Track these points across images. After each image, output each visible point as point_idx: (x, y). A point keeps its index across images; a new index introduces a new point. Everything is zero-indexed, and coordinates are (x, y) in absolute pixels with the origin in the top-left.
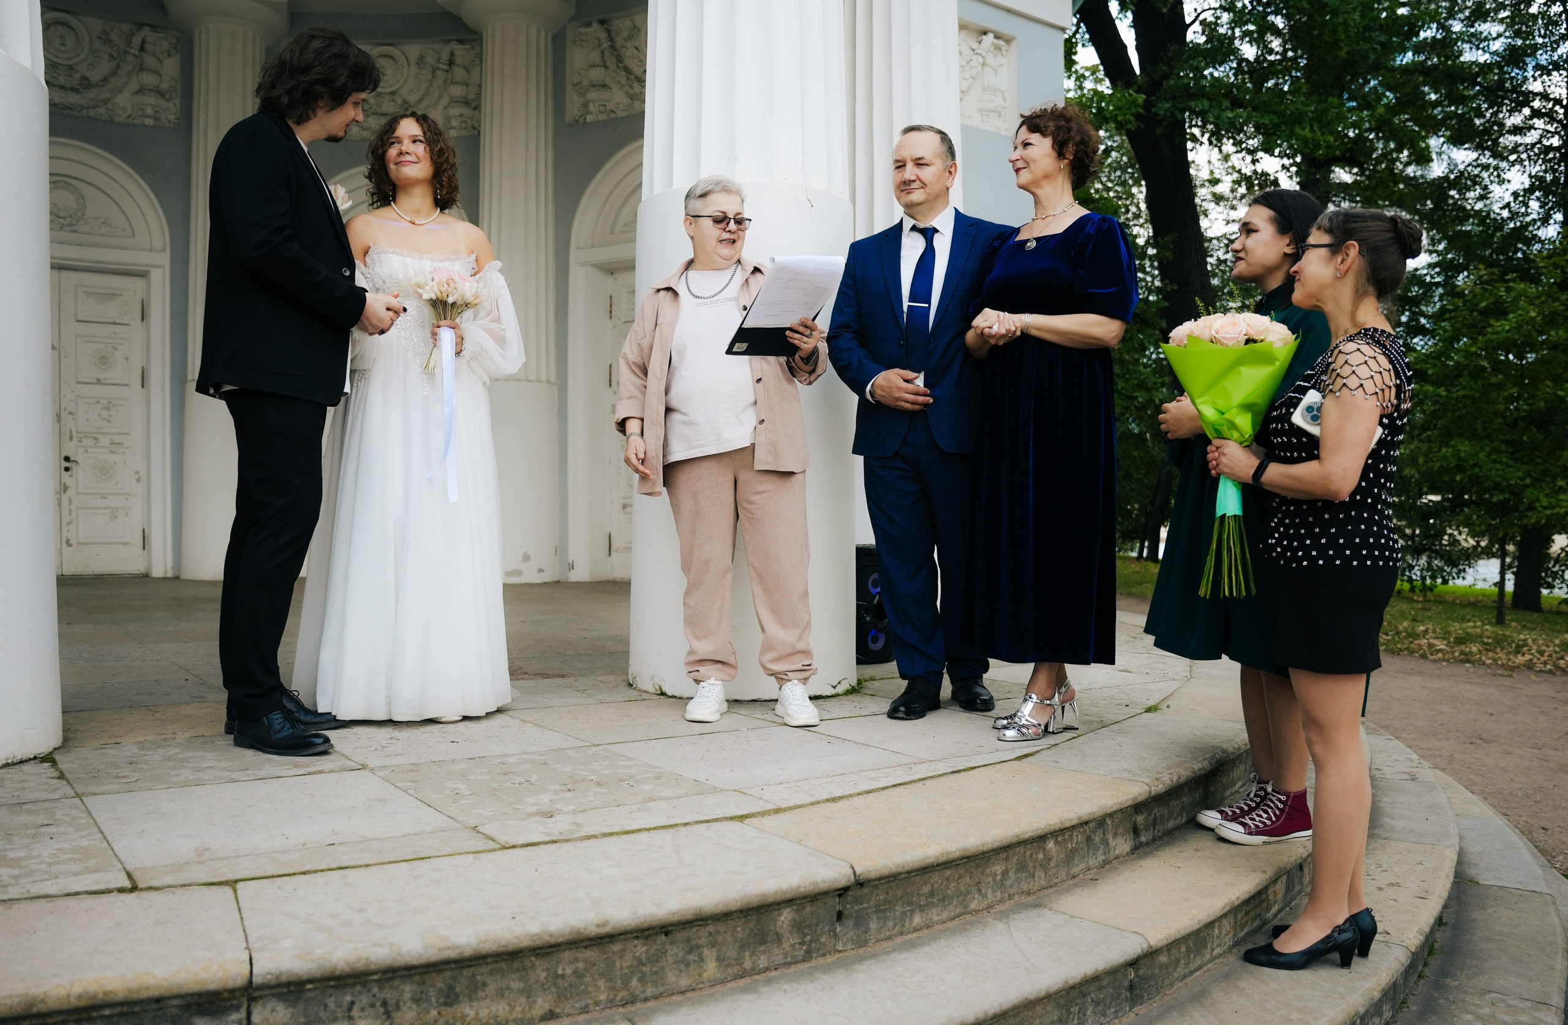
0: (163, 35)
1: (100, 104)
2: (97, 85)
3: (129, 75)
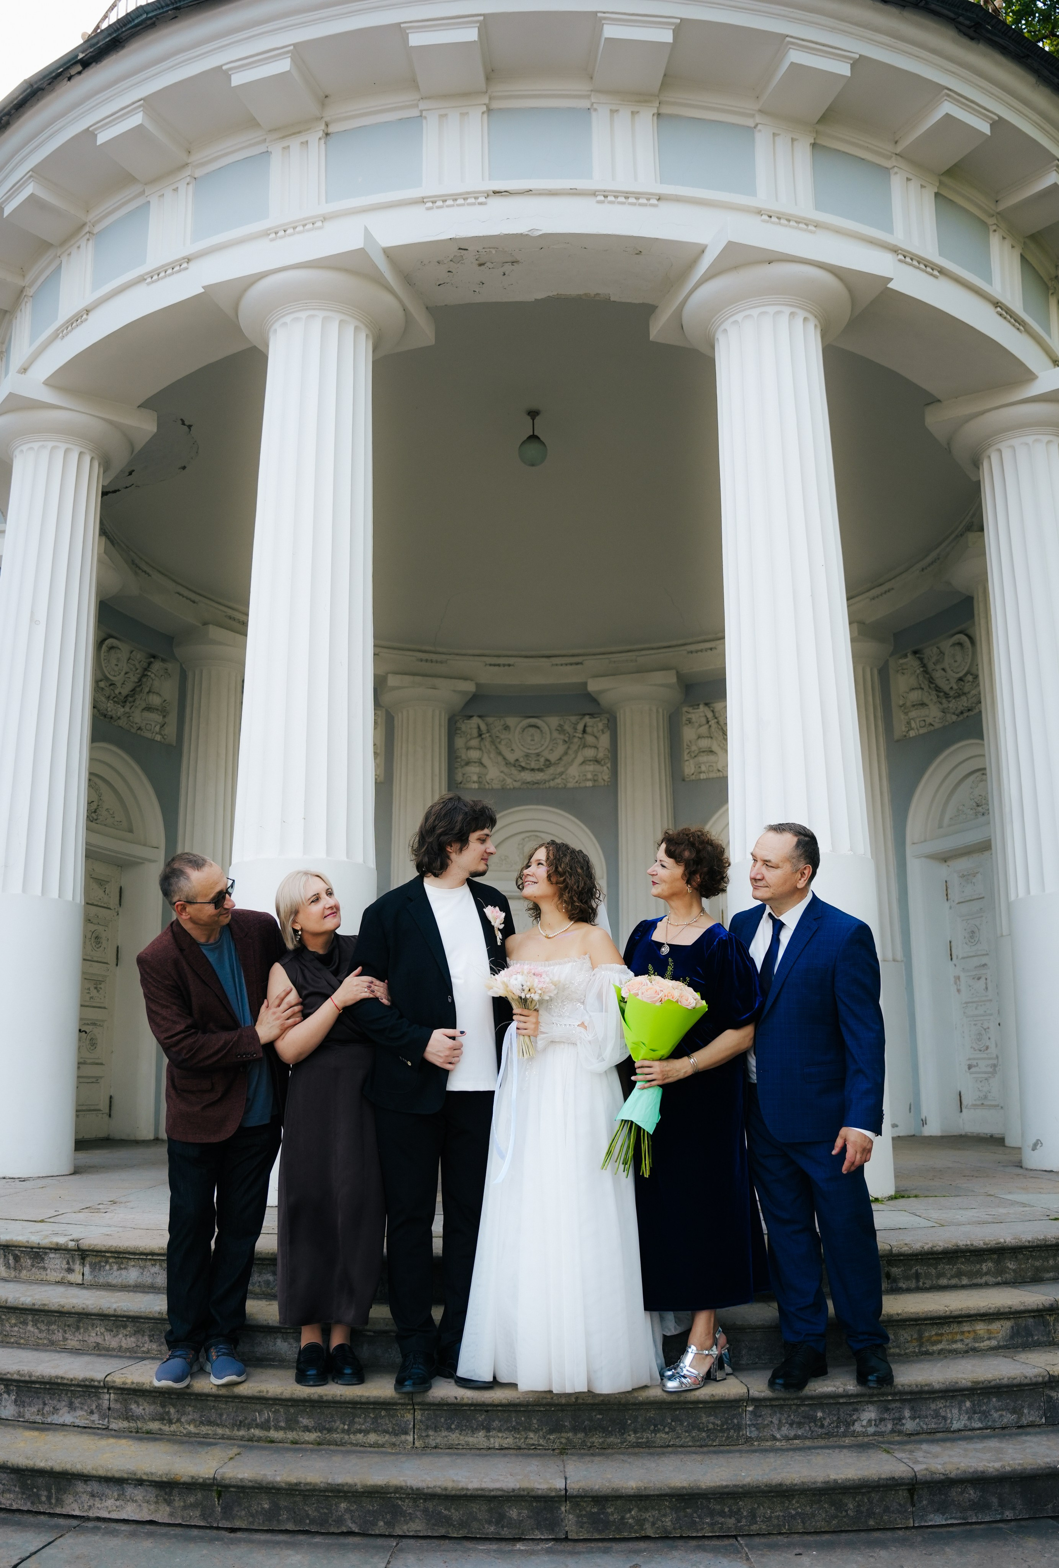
0: (598, 719)
1: (557, 776)
2: (555, 764)
3: (576, 752)
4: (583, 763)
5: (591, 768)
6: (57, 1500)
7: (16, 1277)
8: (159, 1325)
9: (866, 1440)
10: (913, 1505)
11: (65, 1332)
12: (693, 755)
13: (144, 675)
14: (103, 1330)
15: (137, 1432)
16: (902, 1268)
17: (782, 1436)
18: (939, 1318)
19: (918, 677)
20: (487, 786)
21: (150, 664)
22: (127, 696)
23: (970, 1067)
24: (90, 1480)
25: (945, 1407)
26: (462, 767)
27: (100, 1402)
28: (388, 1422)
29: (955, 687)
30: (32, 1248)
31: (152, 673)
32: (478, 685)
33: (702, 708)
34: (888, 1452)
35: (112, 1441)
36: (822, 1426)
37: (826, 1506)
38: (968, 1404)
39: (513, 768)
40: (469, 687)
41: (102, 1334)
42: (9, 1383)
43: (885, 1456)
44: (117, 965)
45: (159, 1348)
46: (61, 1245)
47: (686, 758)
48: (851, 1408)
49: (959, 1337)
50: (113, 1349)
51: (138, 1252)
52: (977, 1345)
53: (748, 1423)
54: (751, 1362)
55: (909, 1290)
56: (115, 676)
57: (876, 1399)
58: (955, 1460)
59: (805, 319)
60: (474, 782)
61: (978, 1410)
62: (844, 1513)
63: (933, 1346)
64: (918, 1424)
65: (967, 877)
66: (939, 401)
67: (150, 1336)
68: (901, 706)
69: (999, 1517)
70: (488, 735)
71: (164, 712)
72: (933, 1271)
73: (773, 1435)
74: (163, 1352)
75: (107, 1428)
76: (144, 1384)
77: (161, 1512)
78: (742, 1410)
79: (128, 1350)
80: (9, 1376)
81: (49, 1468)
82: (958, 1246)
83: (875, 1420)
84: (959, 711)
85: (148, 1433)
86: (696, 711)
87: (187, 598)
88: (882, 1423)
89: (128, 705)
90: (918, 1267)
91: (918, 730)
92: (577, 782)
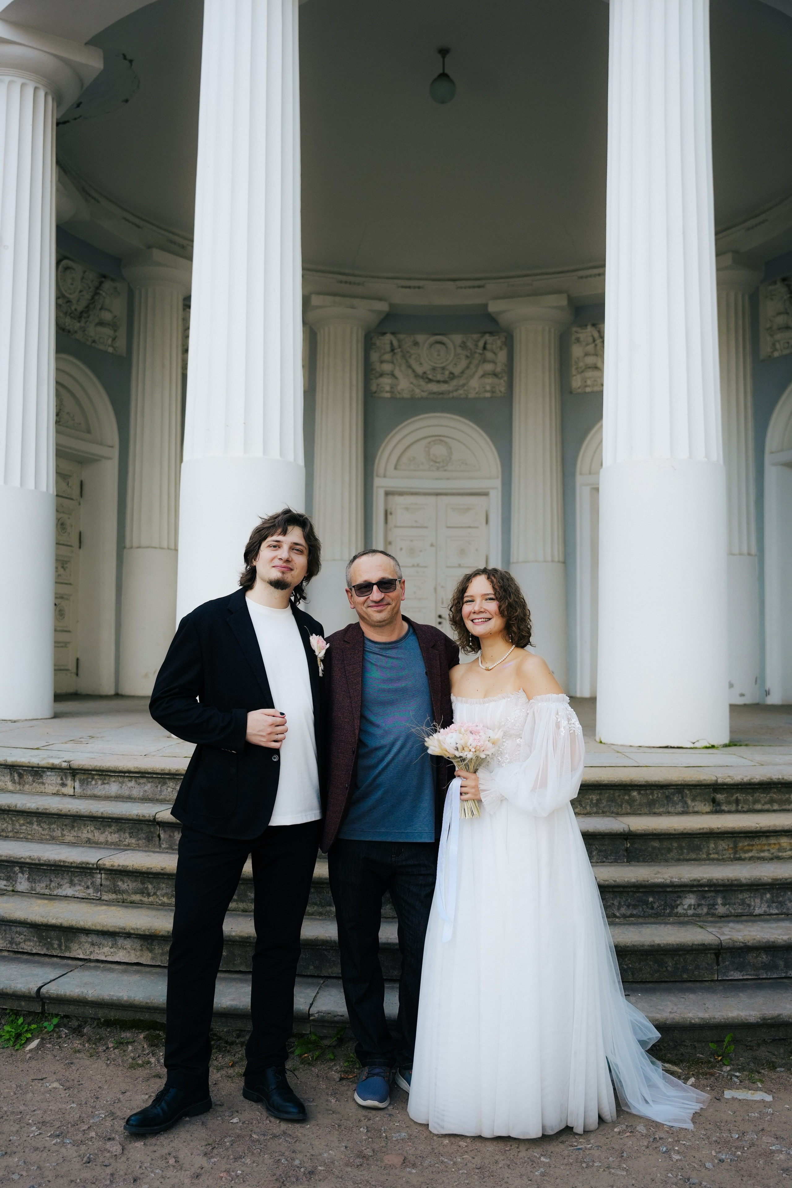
0: (497, 337)
1: (460, 388)
2: (458, 377)
3: (477, 366)
4: (483, 376)
5: (489, 380)
6: (66, 947)
7: (20, 790)
8: (137, 825)
9: (686, 919)
10: (718, 964)
11: (63, 830)
12: (580, 370)
13: (96, 293)
14: (93, 828)
15: (123, 902)
16: (725, 795)
17: (621, 914)
18: (751, 832)
19: (785, 302)
20: (398, 396)
21: (101, 283)
22: (82, 313)
24: (90, 933)
25: (750, 897)
26: (377, 378)
27: (94, 880)
28: (316, 897)
30: (33, 767)
31: (104, 291)
32: (391, 305)
33: (589, 328)
34: (702, 928)
35: (104, 907)
36: (652, 908)
37: (651, 963)
38: (768, 896)
39: (421, 380)
40: (383, 307)
41: (92, 831)
42: (23, 865)
43: (699, 930)
44: (80, 547)
45: (137, 842)
46: (56, 765)
47: (574, 372)
48: (675, 895)
49: (766, 848)
50: (101, 843)
51: (117, 770)
52: (780, 854)
54: (599, 861)
55: (729, 812)
56: (71, 294)
57: (695, 889)
58: (752, 934)
60: (387, 392)
61: (775, 900)
62: (665, 969)
63: (745, 853)
64: (728, 909)
67: (130, 833)
68: (768, 329)
69: (783, 975)
70: (399, 350)
71: (115, 327)
72: (750, 798)
73: (613, 914)
74: (140, 845)
75: (100, 899)
76: (128, 866)
77: (145, 957)
79: (112, 843)
80: (22, 860)
81: (59, 924)
82: (771, 779)
83: (694, 905)
85: (131, 903)
86: (584, 331)
87: (133, 223)
88: (700, 908)
89: (83, 320)
90: (738, 795)
91: (781, 351)
92: (477, 393)
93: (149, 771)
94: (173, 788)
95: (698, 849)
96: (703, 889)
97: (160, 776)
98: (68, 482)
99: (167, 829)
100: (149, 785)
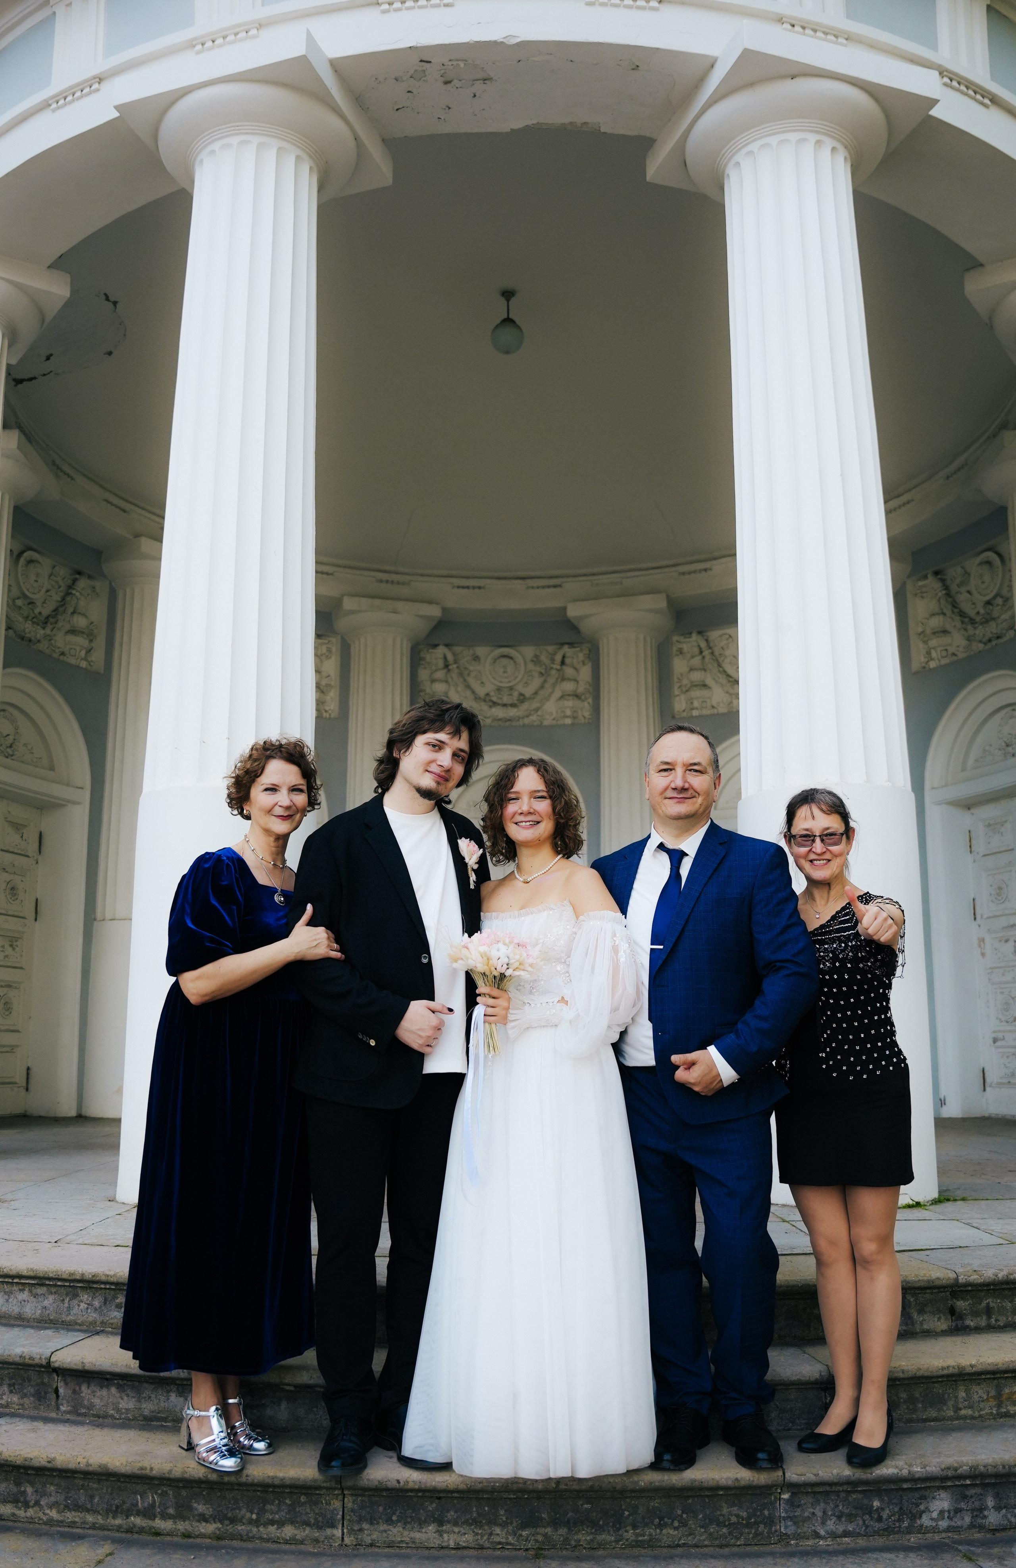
0: (579, 649)
1: (532, 713)
2: (530, 699)
3: (554, 685)
4: (562, 697)
5: (570, 703)
8: (22, 1372)
9: (937, 1537)
12: (684, 689)
13: (68, 594)
16: (970, 1301)
17: (827, 1532)
19: (939, 600)
21: (75, 581)
22: (47, 617)
23: (995, 1040)
28: (308, 1510)
29: (982, 611)
31: (77, 591)
32: (444, 610)
33: (694, 638)
34: (970, 1559)
36: (880, 1519)
39: (483, 703)
40: (435, 612)
43: (965, 1565)
44: (36, 920)
45: (21, 1401)
47: (677, 692)
48: (917, 1495)
53: (783, 1515)
55: (978, 1330)
56: (33, 593)
57: (949, 1483)
59: (834, 149)
64: (1005, 1516)
65: (993, 826)
66: (982, 265)
67: (10, 1385)
68: (920, 634)
70: (455, 666)
71: (90, 636)
72: (1009, 1305)
73: (815, 1531)
74: (27, 1407)
78: (775, 1497)
83: (949, 1511)
84: (987, 638)
86: (688, 640)
87: (117, 507)
88: (958, 1515)
89: (49, 627)
90: (990, 1300)
91: (939, 661)
92: (554, 719)
93: (51, 1275)
94: (88, 1304)
95: (941, 1401)
96: (962, 1482)
97: (67, 1284)
98: (23, 833)
99: (69, 1379)
100: (51, 1298)
